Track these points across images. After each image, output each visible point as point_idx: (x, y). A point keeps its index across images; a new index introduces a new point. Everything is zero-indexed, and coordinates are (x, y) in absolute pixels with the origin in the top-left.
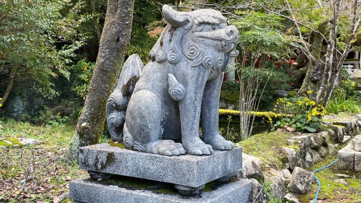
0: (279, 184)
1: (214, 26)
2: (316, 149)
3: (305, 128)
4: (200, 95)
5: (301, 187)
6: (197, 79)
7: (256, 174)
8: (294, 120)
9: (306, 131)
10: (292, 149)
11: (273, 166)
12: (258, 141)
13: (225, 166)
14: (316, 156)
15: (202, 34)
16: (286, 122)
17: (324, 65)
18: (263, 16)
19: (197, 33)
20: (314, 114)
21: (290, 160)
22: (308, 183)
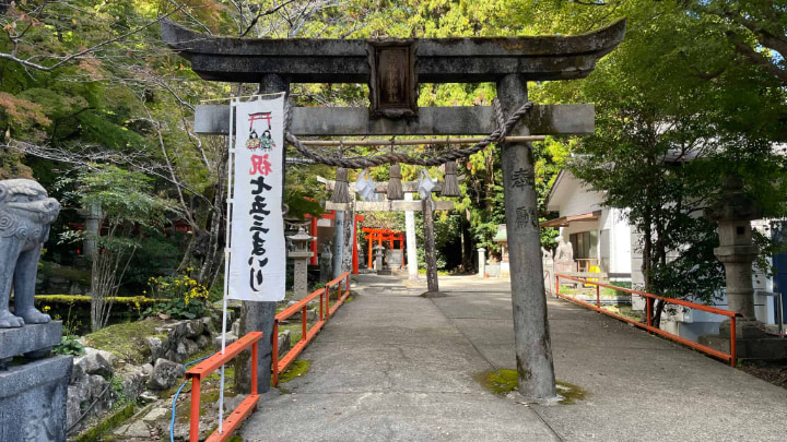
0: (135, 381)
1: (31, 198)
2: (194, 338)
3: (184, 313)
4: (12, 265)
5: (161, 382)
6: (9, 250)
7: (101, 369)
8: (169, 305)
9: (184, 318)
10: (157, 339)
11: (131, 360)
12: (113, 332)
13: (39, 338)
14: (193, 347)
15: (16, 204)
16: (160, 307)
17: (209, 236)
18: (127, 173)
19: (10, 204)
20: (192, 296)
21: (154, 351)
22: (171, 376)
